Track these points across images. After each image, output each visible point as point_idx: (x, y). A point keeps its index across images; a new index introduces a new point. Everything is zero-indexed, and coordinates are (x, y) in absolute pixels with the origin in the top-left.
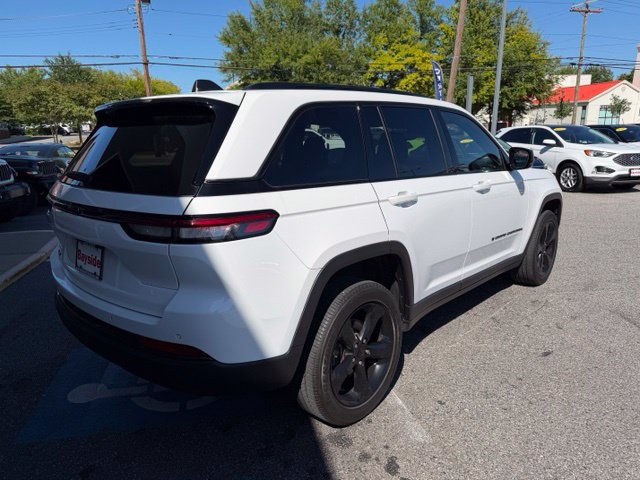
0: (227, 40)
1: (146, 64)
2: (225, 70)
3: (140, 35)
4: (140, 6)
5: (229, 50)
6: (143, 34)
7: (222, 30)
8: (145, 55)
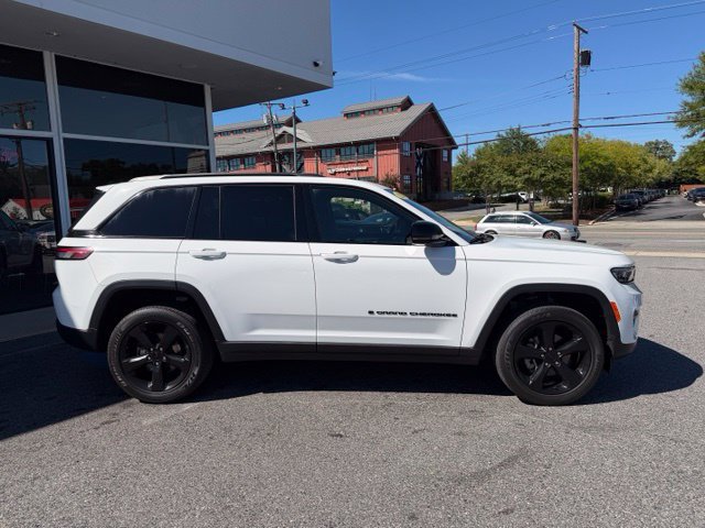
0: (689, 87)
1: (576, 129)
2: (682, 124)
3: (574, 99)
4: (578, 70)
5: (690, 100)
6: (578, 97)
7: (683, 78)
8: (577, 119)
